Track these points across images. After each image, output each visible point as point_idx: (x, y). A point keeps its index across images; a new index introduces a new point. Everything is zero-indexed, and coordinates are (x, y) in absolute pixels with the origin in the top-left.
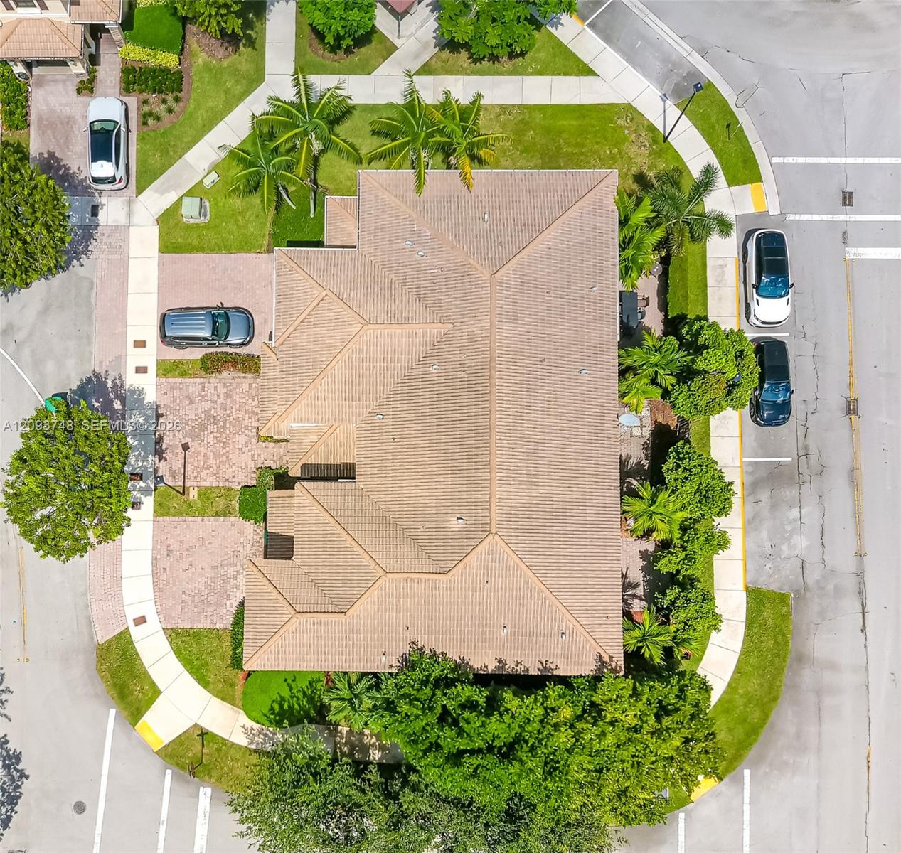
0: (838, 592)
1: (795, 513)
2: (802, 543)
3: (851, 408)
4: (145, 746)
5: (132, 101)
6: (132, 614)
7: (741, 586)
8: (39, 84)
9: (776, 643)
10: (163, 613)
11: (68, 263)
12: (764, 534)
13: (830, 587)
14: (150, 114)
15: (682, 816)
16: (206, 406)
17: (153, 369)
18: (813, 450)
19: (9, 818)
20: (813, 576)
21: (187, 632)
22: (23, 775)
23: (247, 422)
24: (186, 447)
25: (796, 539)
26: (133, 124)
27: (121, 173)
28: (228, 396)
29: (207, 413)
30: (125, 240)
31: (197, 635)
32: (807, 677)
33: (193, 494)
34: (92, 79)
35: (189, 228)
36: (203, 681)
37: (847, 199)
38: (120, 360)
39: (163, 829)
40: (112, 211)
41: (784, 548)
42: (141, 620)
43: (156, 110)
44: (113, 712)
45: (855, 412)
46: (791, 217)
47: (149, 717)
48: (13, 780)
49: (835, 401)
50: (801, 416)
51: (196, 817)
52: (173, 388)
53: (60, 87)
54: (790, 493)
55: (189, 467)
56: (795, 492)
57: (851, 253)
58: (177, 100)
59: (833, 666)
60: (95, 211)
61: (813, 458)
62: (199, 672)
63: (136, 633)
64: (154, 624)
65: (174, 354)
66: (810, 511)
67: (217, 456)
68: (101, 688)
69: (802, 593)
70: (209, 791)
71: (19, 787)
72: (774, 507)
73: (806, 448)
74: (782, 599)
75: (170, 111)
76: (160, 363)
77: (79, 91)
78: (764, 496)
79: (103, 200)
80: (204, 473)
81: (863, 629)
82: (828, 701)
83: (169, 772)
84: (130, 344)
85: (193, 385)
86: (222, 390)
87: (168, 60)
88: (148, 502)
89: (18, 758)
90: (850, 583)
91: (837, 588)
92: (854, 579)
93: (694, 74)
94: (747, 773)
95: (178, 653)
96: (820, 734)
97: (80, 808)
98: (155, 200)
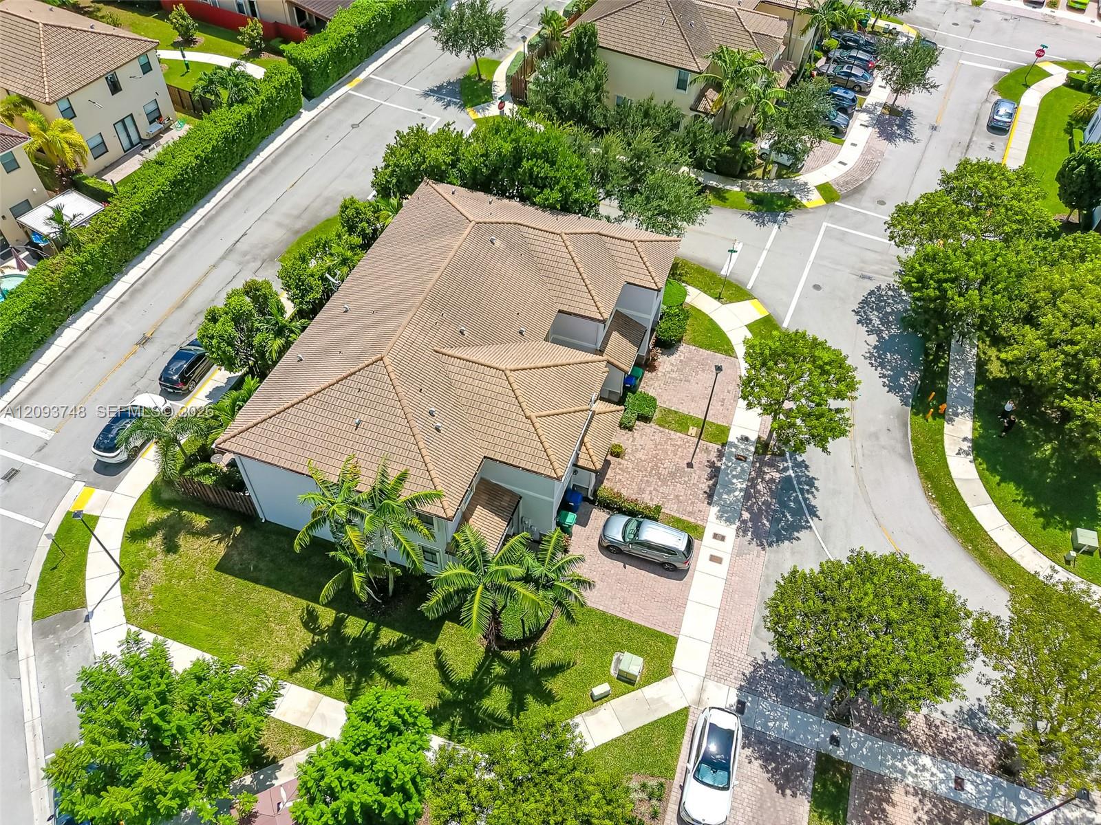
3: (145, 341)
4: (763, 304)
17: (708, 535)
22: (857, 312)
24: (690, 465)
29: (665, 484)
30: (712, 664)
33: (693, 431)
35: (639, 651)
37: (11, 475)
45: (144, 338)
46: (70, 475)
49: (151, 350)
52: (691, 513)
55: (692, 451)
60: (740, 707)
67: (665, 451)
70: (722, 274)
76: (700, 537)
80: (680, 443)
81: (244, 235)
83: (749, 288)
84: (726, 561)
88: (733, 437)
97: (817, 287)
98: (670, 695)
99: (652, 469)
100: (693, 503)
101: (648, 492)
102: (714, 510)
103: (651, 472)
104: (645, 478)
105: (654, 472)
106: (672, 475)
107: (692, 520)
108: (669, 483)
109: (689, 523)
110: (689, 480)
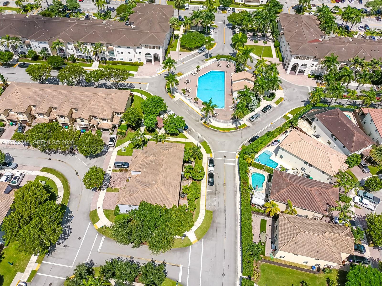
0: (221, 212)
1: (214, 199)
2: (215, 204)
3: (224, 184)
4: (94, 228)
5: (118, 136)
6: (98, 207)
7: (204, 209)
8: (104, 133)
9: (210, 219)
10: (103, 207)
11: (102, 156)
12: (209, 202)
13: (220, 211)
14: (120, 138)
15: (191, 247)
16: (119, 176)
17: (111, 171)
18: (218, 190)
19: (66, 239)
20: (217, 209)
21: (107, 210)
22: (71, 232)
23: (125, 179)
24: (114, 182)
25: (214, 203)
26: (117, 139)
27: (113, 144)
28: (123, 175)
29: (119, 177)
30: (112, 153)
31: (109, 211)
32: (215, 225)
33: (113, 189)
34: (112, 133)
35: (122, 152)
36: (108, 218)
37: (225, 157)
38: (106, 169)
39: (94, 243)
40: (111, 149)
41: (212, 204)
42: (99, 208)
43: (121, 137)
44: (90, 222)
45: (225, 185)
46: (216, 158)
47: (97, 224)
48: (69, 233)
49: (222, 183)
50: (216, 185)
51: (101, 242)
52: (114, 173)
53: (107, 134)
54: (214, 196)
55: (114, 185)
56: (215, 196)
57: (225, 163)
58: (124, 136)
59: (220, 223)
60: (108, 149)
61: (218, 191)
62: (108, 217)
63: (98, 210)
64: (102, 208)
65: (116, 169)
66: (217, 199)
67: (119, 183)
68: (89, 218)
69: (215, 211)
70: (104, 237)
71: (70, 234)
72: (211, 198)
73: (217, 190)
74: (211, 212)
75: (123, 138)
76: (113, 170)
77: (110, 134)
78: (209, 196)
79: (110, 148)
80: (116, 186)
81: (225, 218)
82: (218, 229)
83: (98, 233)
84: (109, 167)
85: (117, 173)
86: (122, 174)
87: (124, 131)
88: (106, 189)
89: (71, 229)
90: (223, 210)
91: (221, 211)
92: (224, 210)
93: (203, 140)
94: (203, 240)
95: (104, 213)
96: (216, 234)
97: (80, 238)
98: (118, 148)
102: (110, 175)
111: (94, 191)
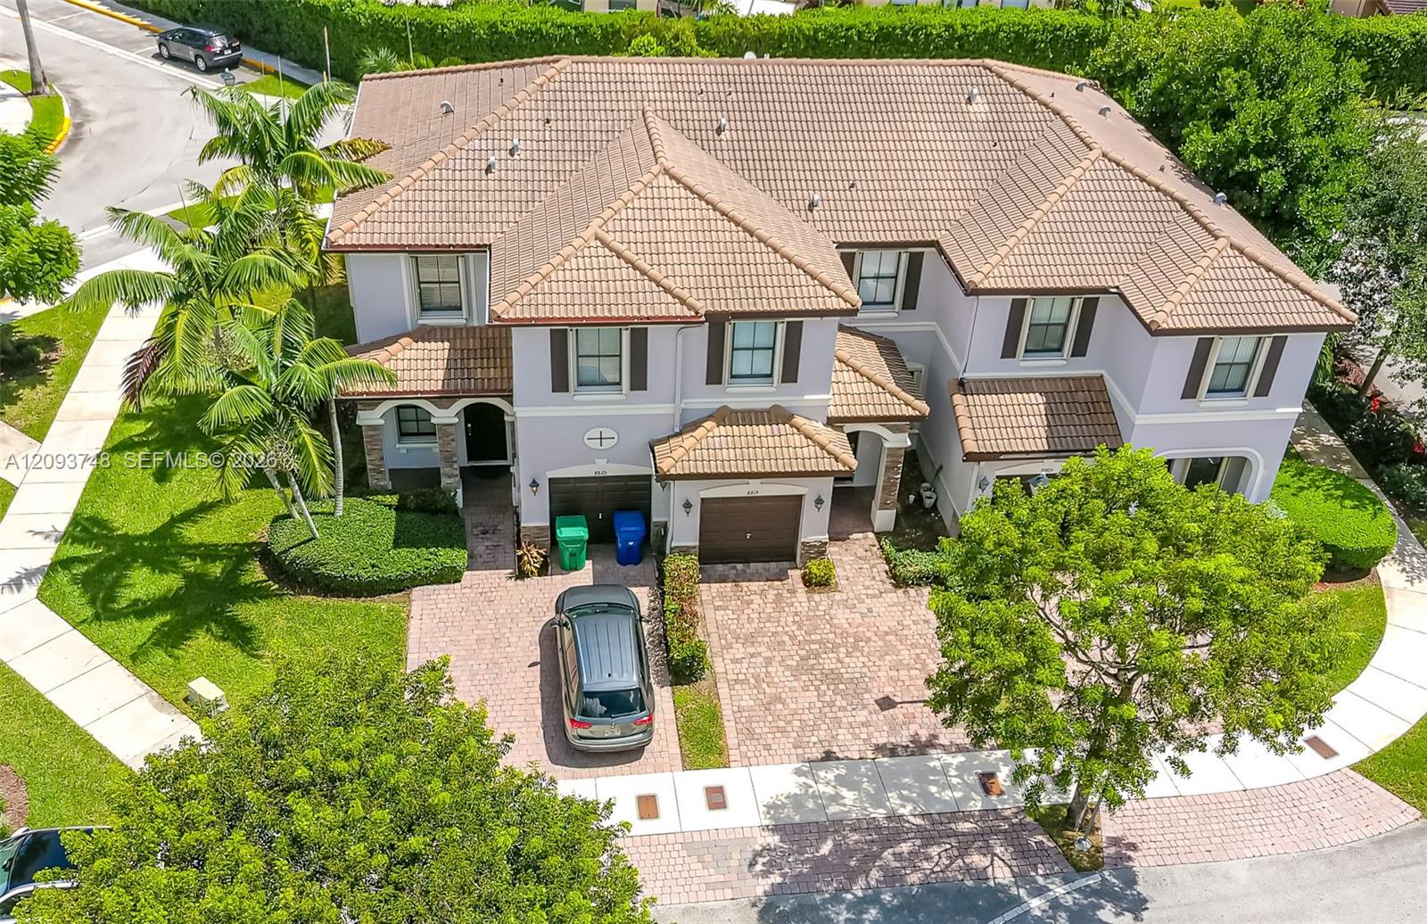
6: (1316, 766)
17: (713, 777)
24: (886, 703)
38: (700, 847)
52: (750, 735)
63: (1353, 753)
76: (689, 763)
99: (819, 642)
100: (783, 731)
101: (752, 650)
103: (813, 642)
104: (786, 638)
105: (817, 646)
106: (832, 677)
107: (731, 738)
108: (805, 678)
109: (721, 735)
110: (841, 709)
111: (1131, 880)
